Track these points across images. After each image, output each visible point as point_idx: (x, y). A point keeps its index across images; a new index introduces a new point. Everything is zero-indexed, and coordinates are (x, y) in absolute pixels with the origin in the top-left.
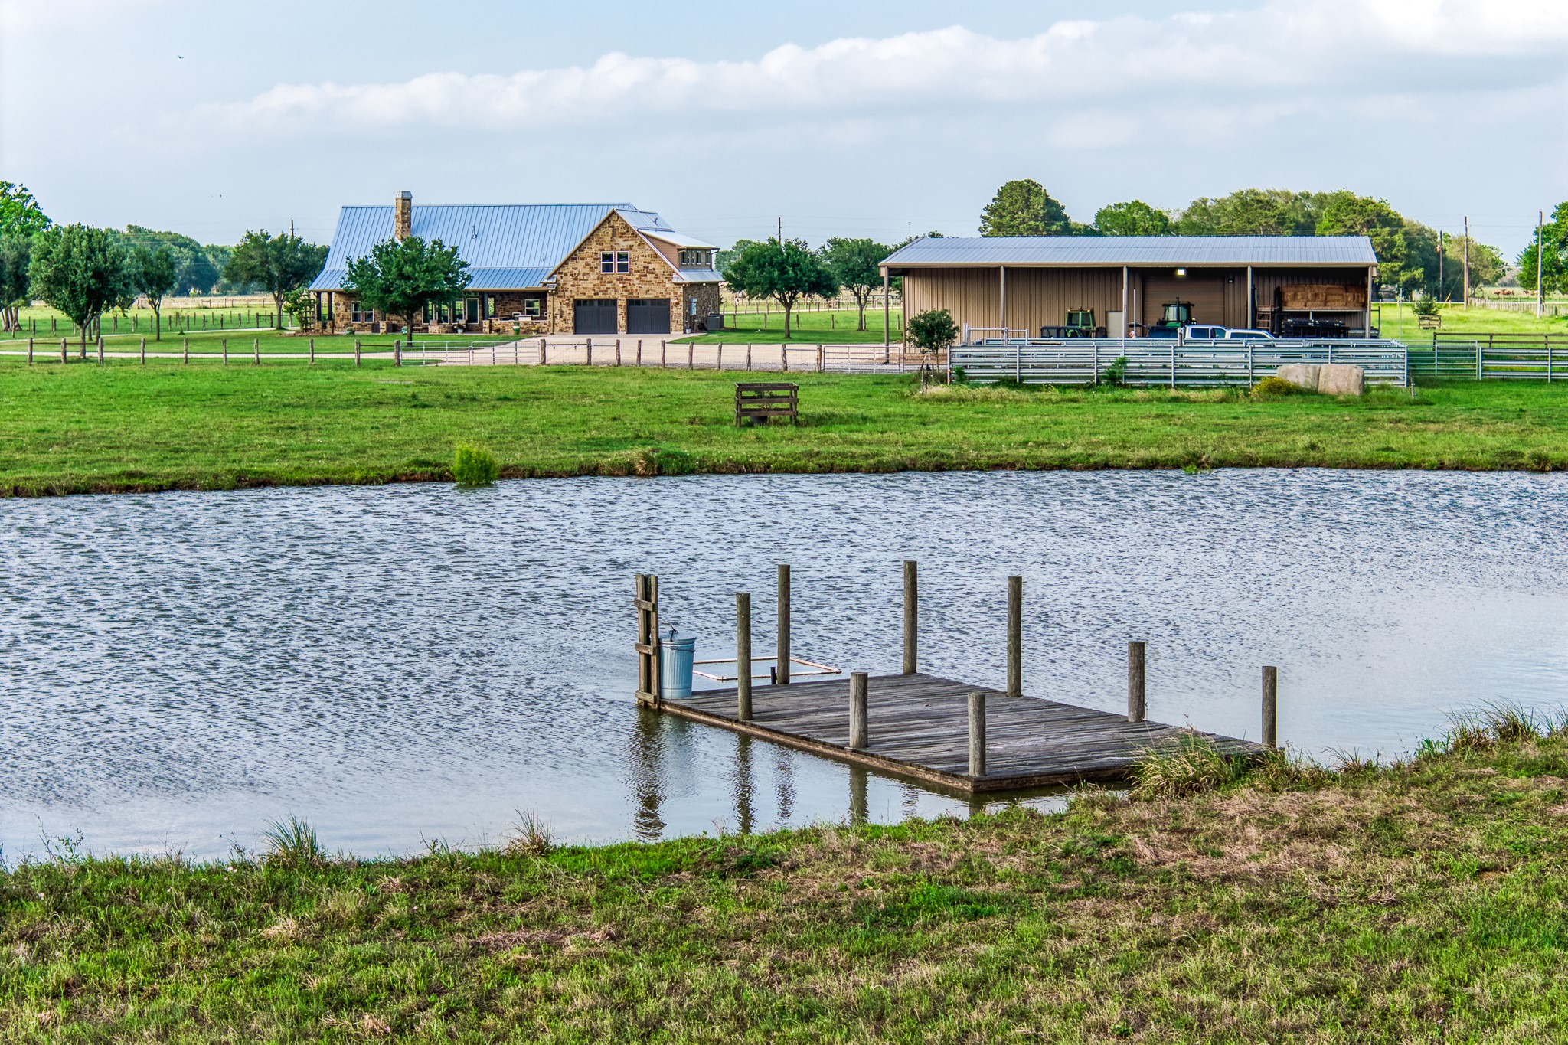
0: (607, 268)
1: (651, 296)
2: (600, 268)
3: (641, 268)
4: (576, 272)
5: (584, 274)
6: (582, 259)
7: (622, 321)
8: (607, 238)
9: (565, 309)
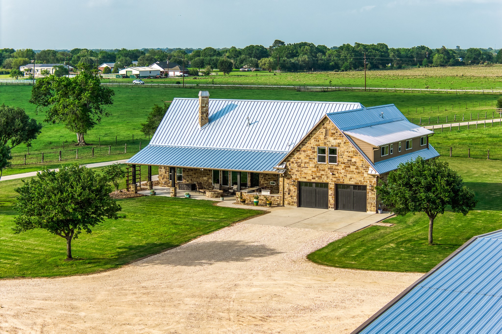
0: (322, 159)
1: (352, 182)
2: (316, 159)
3: (346, 161)
4: (300, 161)
5: (305, 163)
6: (304, 151)
7: (331, 200)
8: (322, 137)
9: (292, 188)
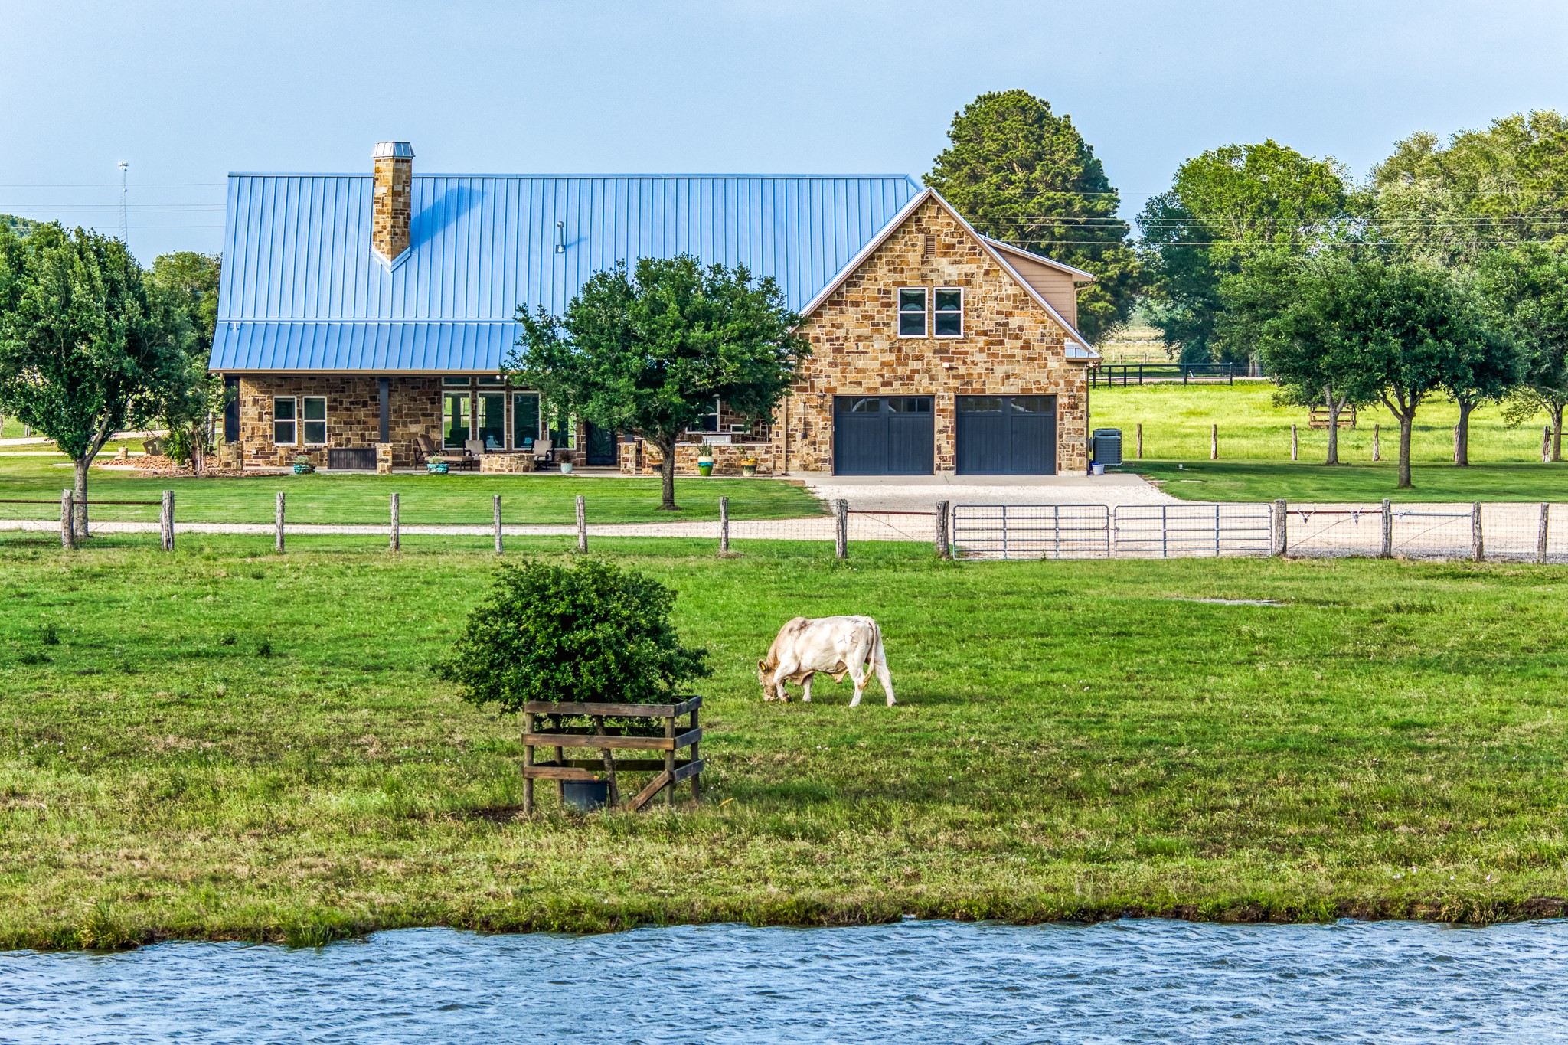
0: (912, 325)
1: (1012, 388)
2: (896, 325)
3: (990, 326)
4: (841, 333)
5: (859, 339)
6: (856, 304)
7: (944, 444)
8: (914, 258)
9: (814, 417)
